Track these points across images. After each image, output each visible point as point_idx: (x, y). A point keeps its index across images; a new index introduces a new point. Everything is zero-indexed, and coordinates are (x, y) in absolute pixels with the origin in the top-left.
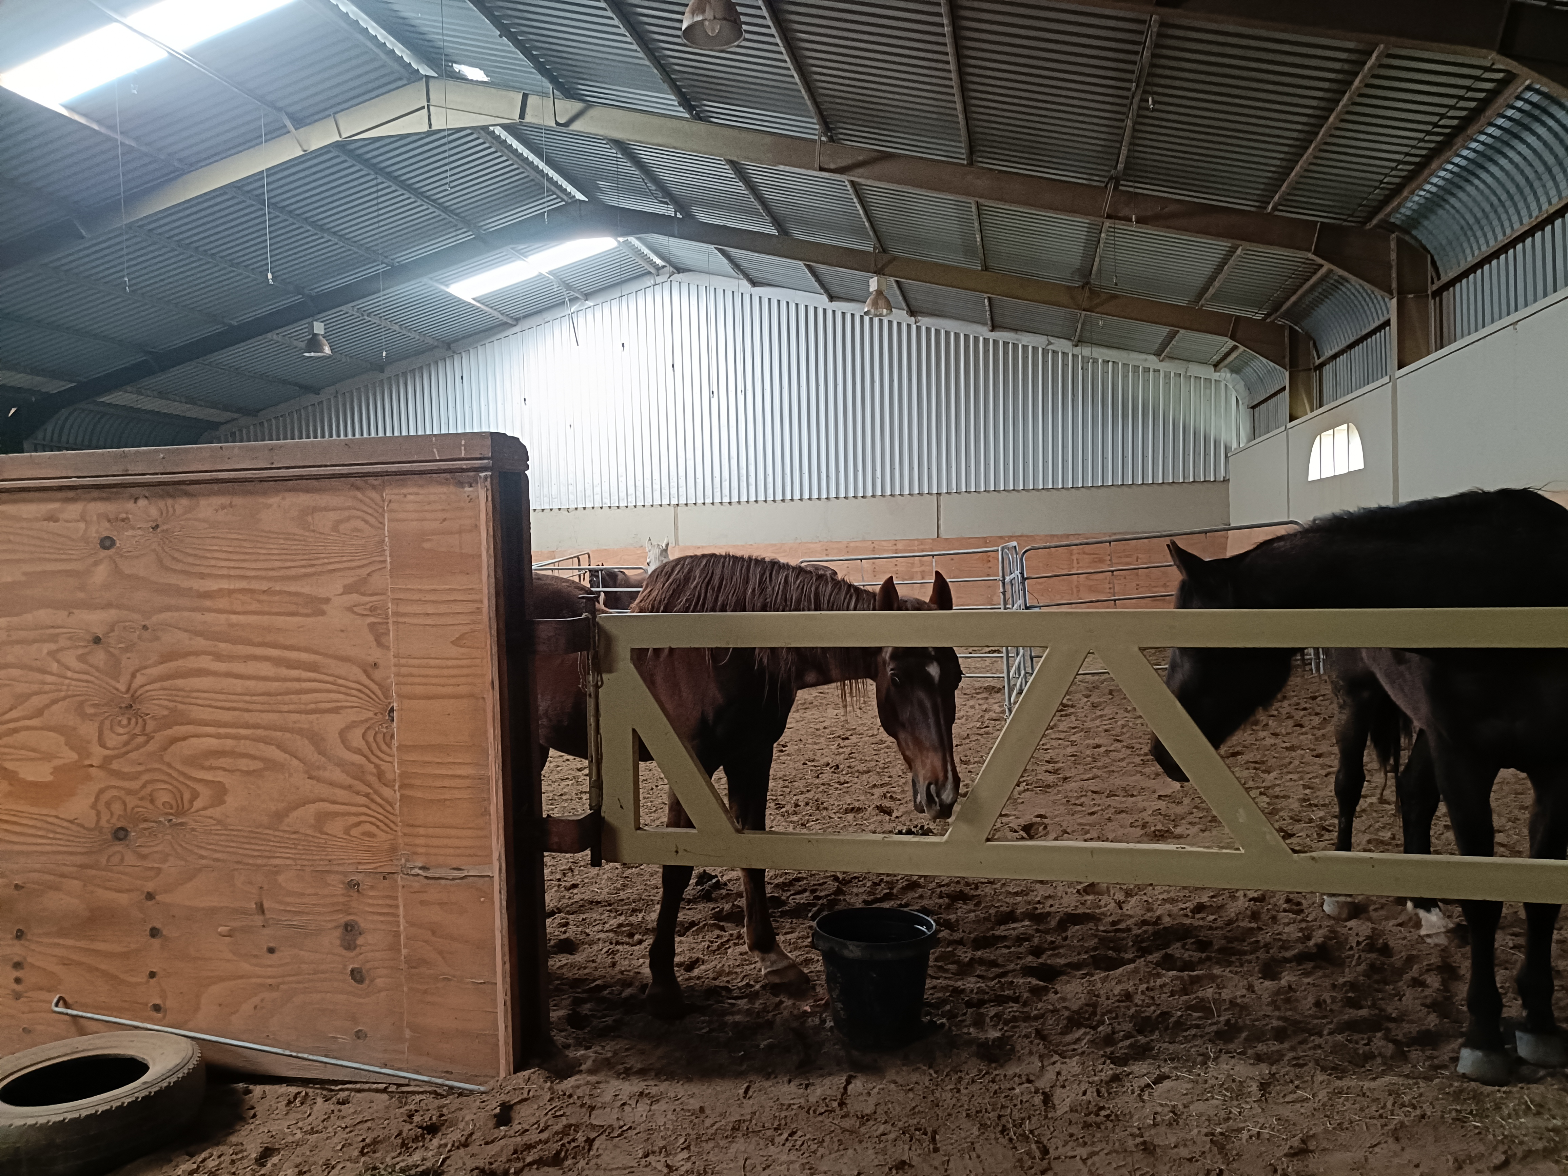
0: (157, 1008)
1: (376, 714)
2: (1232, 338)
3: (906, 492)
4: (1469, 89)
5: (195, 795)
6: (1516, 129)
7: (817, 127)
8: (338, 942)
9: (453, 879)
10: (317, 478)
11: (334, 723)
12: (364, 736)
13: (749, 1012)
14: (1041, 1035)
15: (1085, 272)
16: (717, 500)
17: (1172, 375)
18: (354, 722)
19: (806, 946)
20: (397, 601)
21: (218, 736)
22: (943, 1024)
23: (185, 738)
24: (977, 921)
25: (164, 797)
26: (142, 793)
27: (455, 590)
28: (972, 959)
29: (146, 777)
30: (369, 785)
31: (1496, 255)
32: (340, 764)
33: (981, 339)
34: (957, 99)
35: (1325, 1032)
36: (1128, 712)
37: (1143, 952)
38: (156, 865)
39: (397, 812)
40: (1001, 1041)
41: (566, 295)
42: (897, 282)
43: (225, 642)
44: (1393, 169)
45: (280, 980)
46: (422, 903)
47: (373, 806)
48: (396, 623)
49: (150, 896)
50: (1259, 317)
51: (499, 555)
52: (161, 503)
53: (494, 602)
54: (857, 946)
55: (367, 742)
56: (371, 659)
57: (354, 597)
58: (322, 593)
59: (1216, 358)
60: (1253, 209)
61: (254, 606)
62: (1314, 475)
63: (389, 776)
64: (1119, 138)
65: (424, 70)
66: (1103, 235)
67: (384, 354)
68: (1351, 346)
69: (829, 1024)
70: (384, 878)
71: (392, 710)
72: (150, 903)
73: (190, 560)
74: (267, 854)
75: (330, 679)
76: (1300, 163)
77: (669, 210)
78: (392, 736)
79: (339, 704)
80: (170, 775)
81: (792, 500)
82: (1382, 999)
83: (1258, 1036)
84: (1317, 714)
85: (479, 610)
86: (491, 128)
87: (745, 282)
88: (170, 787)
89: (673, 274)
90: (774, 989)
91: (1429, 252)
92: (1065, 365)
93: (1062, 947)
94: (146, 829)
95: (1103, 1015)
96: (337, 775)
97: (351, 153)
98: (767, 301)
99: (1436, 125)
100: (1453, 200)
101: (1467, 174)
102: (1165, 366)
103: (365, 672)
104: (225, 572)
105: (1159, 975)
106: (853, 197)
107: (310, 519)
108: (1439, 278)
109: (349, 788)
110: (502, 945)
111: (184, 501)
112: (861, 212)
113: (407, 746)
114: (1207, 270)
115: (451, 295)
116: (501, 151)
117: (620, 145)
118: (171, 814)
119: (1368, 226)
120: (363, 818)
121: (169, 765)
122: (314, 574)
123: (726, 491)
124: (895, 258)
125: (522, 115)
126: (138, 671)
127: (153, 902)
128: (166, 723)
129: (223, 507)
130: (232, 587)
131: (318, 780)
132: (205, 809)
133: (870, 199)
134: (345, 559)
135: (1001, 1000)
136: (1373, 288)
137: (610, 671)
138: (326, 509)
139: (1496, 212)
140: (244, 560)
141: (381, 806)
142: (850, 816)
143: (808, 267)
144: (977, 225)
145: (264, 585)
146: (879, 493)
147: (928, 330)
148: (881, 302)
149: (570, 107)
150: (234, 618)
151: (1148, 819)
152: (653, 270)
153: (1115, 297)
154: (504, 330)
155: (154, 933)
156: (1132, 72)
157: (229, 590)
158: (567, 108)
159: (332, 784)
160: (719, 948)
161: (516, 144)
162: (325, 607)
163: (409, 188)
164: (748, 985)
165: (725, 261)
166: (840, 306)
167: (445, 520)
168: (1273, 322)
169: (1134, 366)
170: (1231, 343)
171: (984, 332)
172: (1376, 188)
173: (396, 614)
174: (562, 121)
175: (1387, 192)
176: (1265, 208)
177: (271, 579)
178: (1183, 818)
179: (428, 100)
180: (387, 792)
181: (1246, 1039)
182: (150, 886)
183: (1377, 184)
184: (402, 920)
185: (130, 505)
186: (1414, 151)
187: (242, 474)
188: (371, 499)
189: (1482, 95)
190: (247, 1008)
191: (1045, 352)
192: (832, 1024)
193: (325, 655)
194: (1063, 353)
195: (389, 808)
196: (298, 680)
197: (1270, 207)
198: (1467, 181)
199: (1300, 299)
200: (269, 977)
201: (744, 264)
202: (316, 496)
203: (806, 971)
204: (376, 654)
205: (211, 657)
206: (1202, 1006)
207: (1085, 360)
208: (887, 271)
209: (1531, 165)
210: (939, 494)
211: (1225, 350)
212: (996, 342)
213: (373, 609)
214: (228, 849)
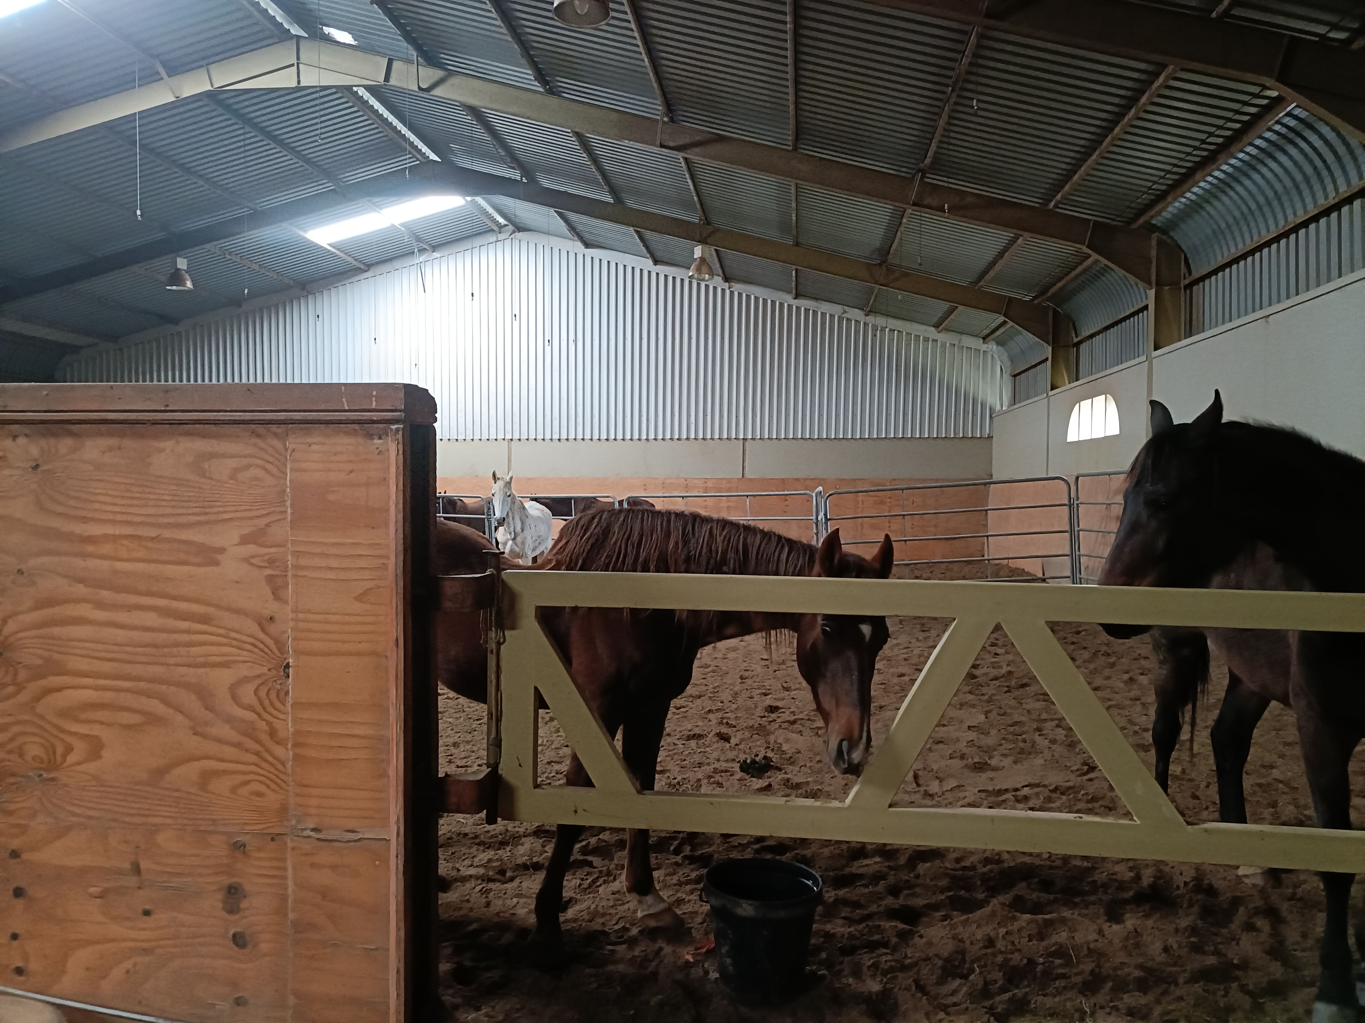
0: (19, 971)
1: (270, 670)
2: (1005, 316)
3: (717, 436)
4: (1237, 112)
5: (69, 749)
6: (1272, 149)
7: (660, 108)
8: (220, 905)
9: (348, 842)
10: (215, 423)
11: (225, 677)
12: (256, 692)
13: (632, 960)
14: (921, 988)
15: (884, 252)
16: (548, 436)
17: (948, 345)
18: (246, 677)
19: (675, 885)
20: (297, 554)
21: (97, 688)
22: (823, 976)
23: (59, 690)
24: (832, 857)
25: (34, 750)
26: (10, 746)
27: (359, 544)
28: (836, 900)
29: (16, 729)
30: (258, 742)
31: (1244, 257)
32: (230, 720)
33: (786, 305)
34: (791, 91)
35: (1181, 981)
36: (920, 641)
37: (993, 891)
38: (22, 822)
39: (289, 771)
40: (885, 994)
41: (416, 246)
42: (716, 250)
43: (109, 589)
44: (1161, 177)
45: (154, 944)
46: (313, 865)
47: (264, 765)
48: (295, 576)
49: (15, 854)
50: (1027, 299)
51: (408, 511)
52: (43, 443)
53: (402, 558)
54: (751, 905)
55: (259, 699)
56: (267, 613)
57: (251, 549)
58: (216, 541)
59: (986, 332)
60: (1037, 205)
61: (141, 554)
62: (1072, 436)
63: (282, 734)
64: (929, 136)
65: (296, 30)
66: (904, 220)
67: (246, 291)
68: (1107, 328)
69: (714, 975)
70: (273, 839)
71: (287, 666)
72: (14, 861)
73: (72, 502)
74: (146, 812)
75: (222, 631)
76: (1083, 168)
77: (515, 175)
78: (287, 693)
79: (231, 658)
80: (41, 727)
81: (615, 439)
82: (1221, 943)
83: (1121, 987)
84: (1085, 648)
85: (385, 567)
86: (355, 89)
87: (579, 245)
88: (41, 740)
89: (514, 232)
90: (651, 934)
91: (1183, 251)
92: (857, 332)
93: (918, 885)
94: (12, 784)
95: (973, 962)
96: (226, 732)
97: (221, 103)
98: (598, 261)
99: (1203, 142)
100: (1209, 208)
101: (1224, 186)
102: (942, 337)
103: (260, 625)
104: (111, 517)
105: (1014, 918)
106: (686, 173)
107: (206, 465)
108: (1190, 274)
109: (238, 745)
110: (397, 911)
111: (69, 442)
112: (692, 187)
113: (301, 703)
114: (990, 255)
115: (309, 240)
116: (363, 111)
117: (474, 111)
118: (41, 769)
119: (1135, 226)
120: (251, 777)
121: (41, 717)
122: (207, 523)
123: (556, 429)
124: (718, 230)
125: (387, 78)
126: (10, 617)
127: (18, 860)
128: (39, 673)
129: (111, 449)
130: (117, 533)
131: (204, 736)
132: (79, 763)
133: (700, 176)
134: (242, 508)
135: (872, 946)
136: (1138, 280)
137: (513, 628)
138: (224, 456)
139: (1246, 219)
140: (130, 505)
141: (272, 764)
142: (693, 743)
143: (637, 232)
144: (794, 205)
145: (153, 533)
146: (693, 436)
147: (740, 295)
148: (704, 269)
149: (434, 74)
150: (119, 565)
151: (965, 750)
152: (495, 228)
153: (907, 275)
154: (355, 275)
155: (18, 893)
156: (950, 77)
157: (114, 536)
158: (429, 75)
159: (219, 741)
160: (590, 886)
161: (377, 105)
162: (220, 557)
163: (274, 138)
164: (625, 929)
165: (562, 223)
166: (663, 270)
167: (351, 471)
168: (1040, 303)
169: (916, 336)
170: (1002, 319)
171: (788, 299)
172: (1144, 193)
173: (297, 567)
174: (424, 86)
175: (1153, 197)
176: (1047, 205)
177: (160, 526)
178: (994, 750)
179: (298, 58)
180: (279, 751)
181: (1112, 989)
182: (15, 844)
183: (1145, 190)
184: (290, 883)
185: (8, 443)
186: (1181, 163)
187: (133, 416)
188: (275, 448)
189: (1246, 118)
190: (117, 973)
191: (840, 319)
192: (717, 975)
193: (218, 607)
194: (856, 321)
195: (280, 766)
196: (188, 632)
197: (1052, 204)
198: (1224, 192)
199: (1064, 286)
200: (143, 941)
201: (580, 228)
202: (214, 442)
203: (679, 912)
204: (272, 607)
205: (90, 606)
206: (1061, 952)
207: (875, 328)
208: (709, 241)
209: (1280, 181)
210: (745, 439)
211: (994, 325)
212: (798, 309)
213: (271, 562)
214: (102, 807)
